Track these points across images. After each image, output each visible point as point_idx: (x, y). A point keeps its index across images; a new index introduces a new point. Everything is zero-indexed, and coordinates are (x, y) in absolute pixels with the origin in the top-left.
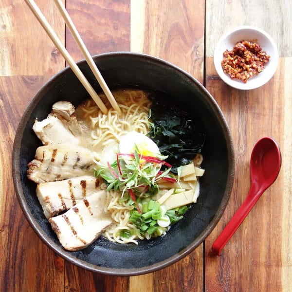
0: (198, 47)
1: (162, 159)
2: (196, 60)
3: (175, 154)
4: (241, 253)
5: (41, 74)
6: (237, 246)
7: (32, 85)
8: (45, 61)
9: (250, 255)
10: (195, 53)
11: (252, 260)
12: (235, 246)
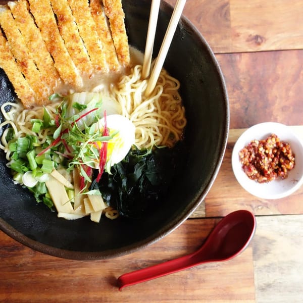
0: (267, 207)
1: (105, 168)
2: (251, 206)
3: (114, 183)
4: (21, 271)
5: (233, 24)
6: (28, 265)
7: (219, 15)
8: (249, 27)
9: (18, 281)
10: (260, 204)
11: (13, 284)
12: (28, 263)
